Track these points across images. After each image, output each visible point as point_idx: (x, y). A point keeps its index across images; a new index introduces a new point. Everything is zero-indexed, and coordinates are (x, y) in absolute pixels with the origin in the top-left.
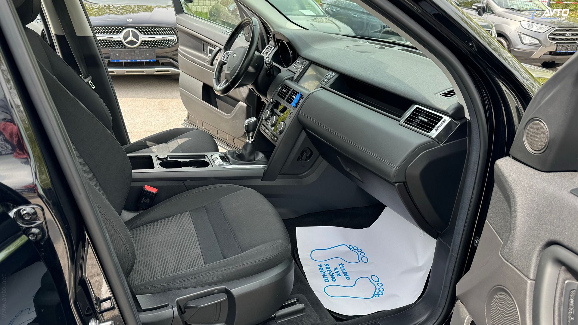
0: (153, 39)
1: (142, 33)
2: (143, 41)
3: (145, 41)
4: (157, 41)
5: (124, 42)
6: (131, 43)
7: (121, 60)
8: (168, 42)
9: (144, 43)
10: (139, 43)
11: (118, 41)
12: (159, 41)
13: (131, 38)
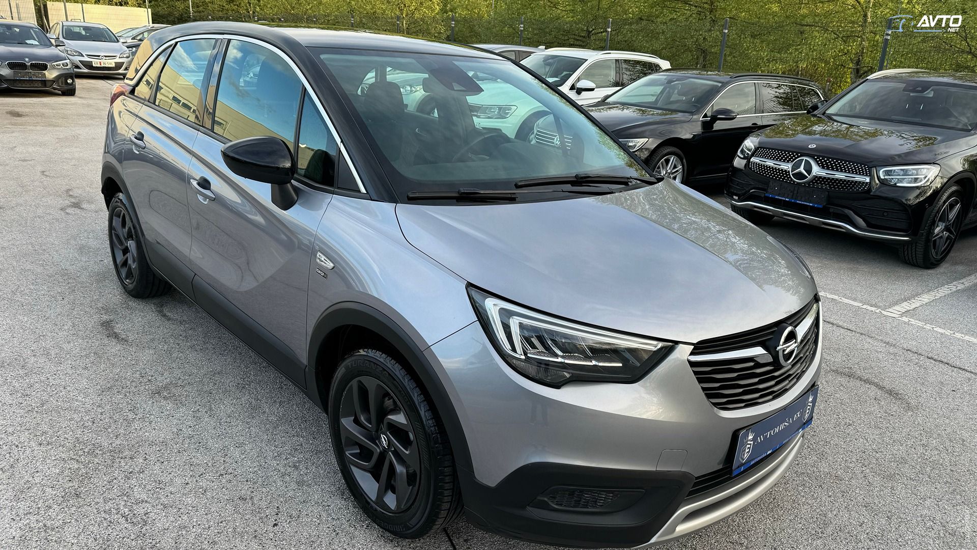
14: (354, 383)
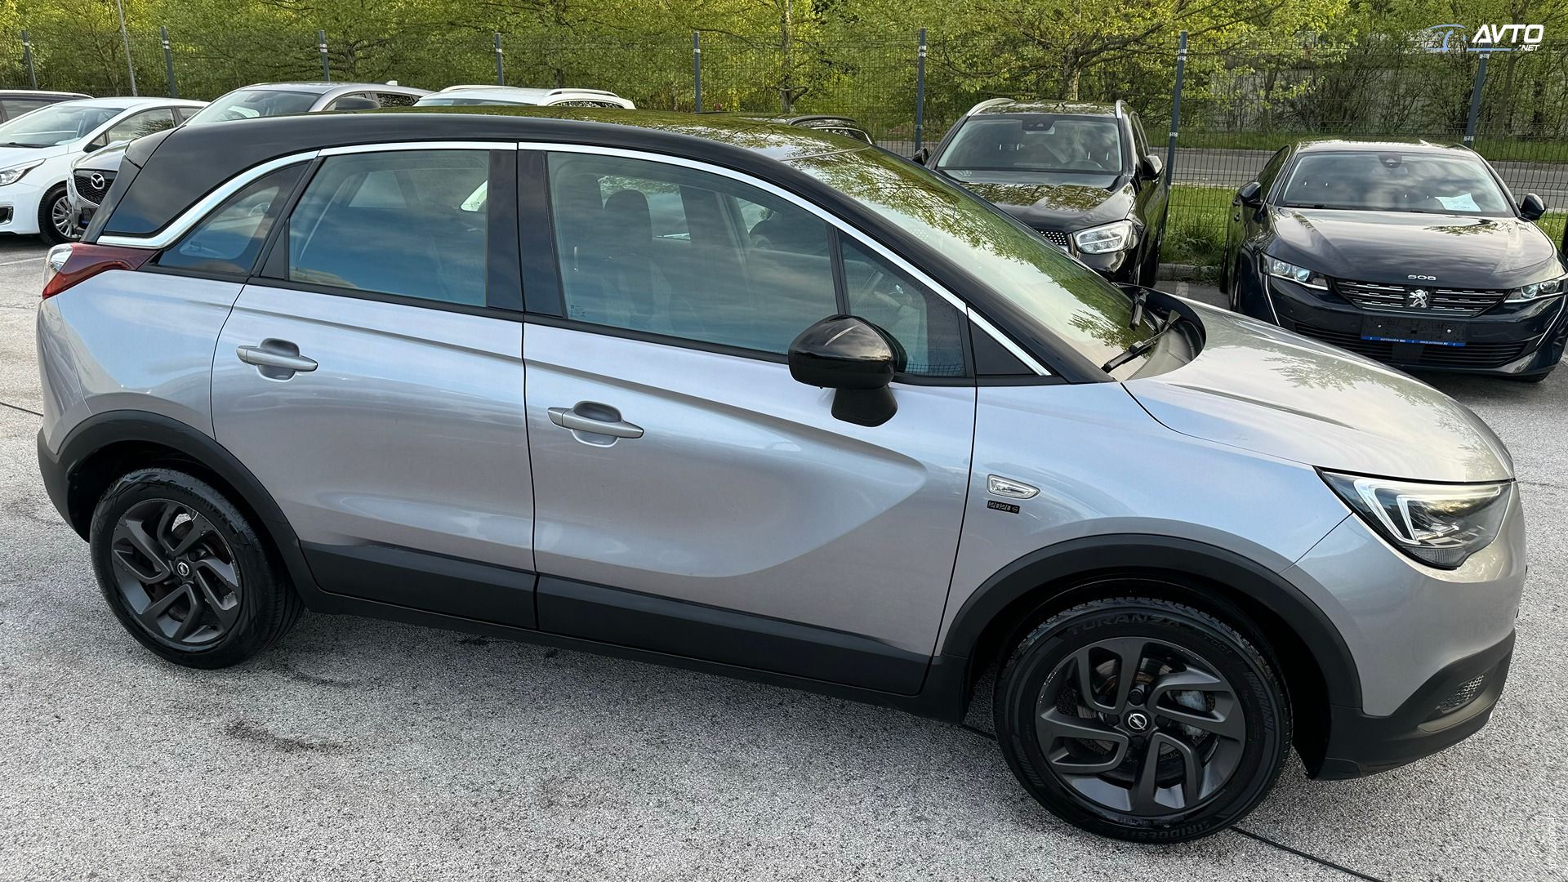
14: (1082, 655)
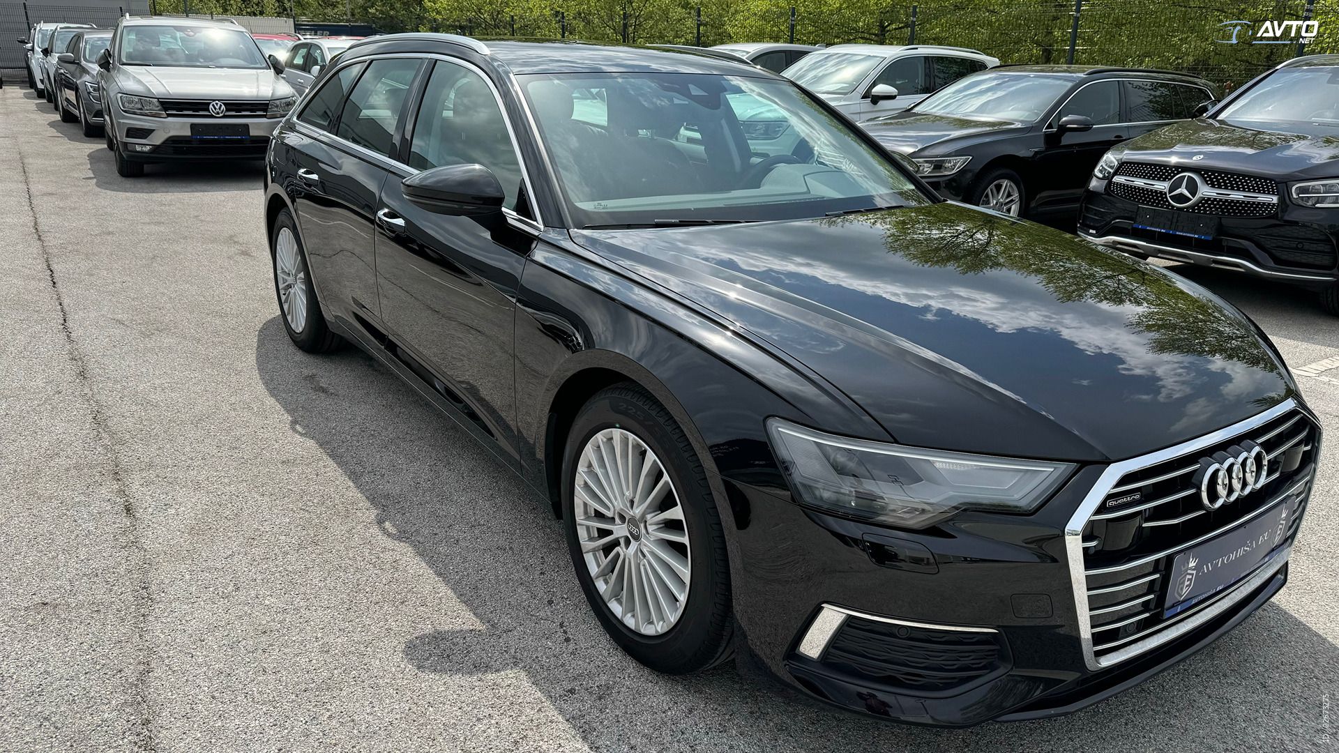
0: (1224, 198)
1: (1208, 184)
2: (1203, 199)
3: (1209, 199)
4: (1232, 201)
5: (1168, 196)
6: (1181, 198)
7: (1151, 226)
8: (1255, 209)
9: (1206, 201)
10: (1194, 200)
11: (1161, 192)
12: (1235, 204)
13: (1183, 190)
